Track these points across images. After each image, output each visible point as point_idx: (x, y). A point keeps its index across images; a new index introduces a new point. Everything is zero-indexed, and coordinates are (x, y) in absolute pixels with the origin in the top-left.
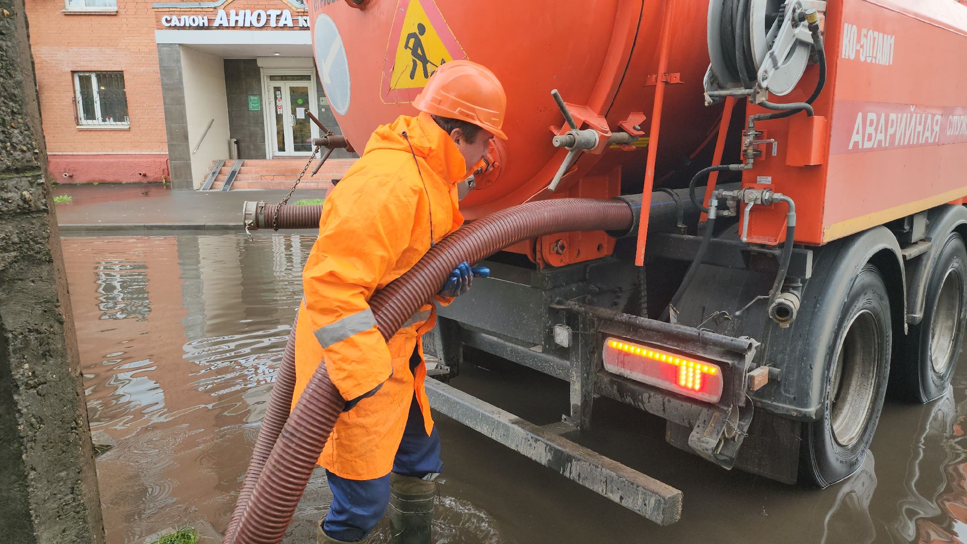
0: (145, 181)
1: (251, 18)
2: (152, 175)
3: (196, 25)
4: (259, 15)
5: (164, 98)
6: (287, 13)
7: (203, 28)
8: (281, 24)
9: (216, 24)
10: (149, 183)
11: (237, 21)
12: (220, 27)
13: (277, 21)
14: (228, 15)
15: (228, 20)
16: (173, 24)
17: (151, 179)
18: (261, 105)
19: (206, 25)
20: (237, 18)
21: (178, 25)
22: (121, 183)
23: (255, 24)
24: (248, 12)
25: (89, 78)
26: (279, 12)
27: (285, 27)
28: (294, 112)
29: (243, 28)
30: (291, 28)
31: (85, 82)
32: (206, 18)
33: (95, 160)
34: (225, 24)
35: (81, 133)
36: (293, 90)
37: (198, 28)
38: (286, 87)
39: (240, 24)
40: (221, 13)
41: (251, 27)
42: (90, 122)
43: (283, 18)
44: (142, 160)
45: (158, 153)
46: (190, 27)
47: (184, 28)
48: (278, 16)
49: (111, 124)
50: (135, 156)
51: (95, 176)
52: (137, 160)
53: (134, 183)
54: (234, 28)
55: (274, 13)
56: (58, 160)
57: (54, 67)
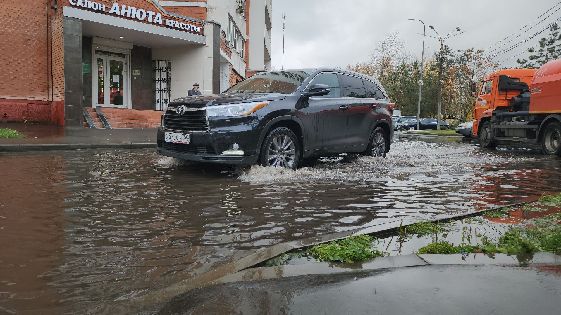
0: (5, 119)
1: (136, 13)
2: (12, 116)
3: (96, 9)
4: (141, 12)
6: (159, 15)
7: (101, 12)
8: (155, 21)
9: (111, 11)
11: (126, 13)
12: (114, 14)
13: (153, 19)
14: (121, 8)
15: (120, 11)
16: (78, 4)
17: (11, 119)
18: (91, 70)
19: (104, 10)
20: (126, 11)
21: (82, 6)
23: (138, 17)
24: (134, 9)
26: (154, 14)
27: (157, 24)
29: (130, 18)
30: (160, 25)
32: (104, 6)
34: (118, 13)
36: (112, 62)
37: (98, 11)
38: (107, 60)
39: (128, 15)
40: (116, 5)
41: (136, 19)
43: (156, 18)
45: (19, 98)
46: (91, 10)
47: (87, 9)
48: (153, 15)
54: (122, 17)
55: (151, 13)
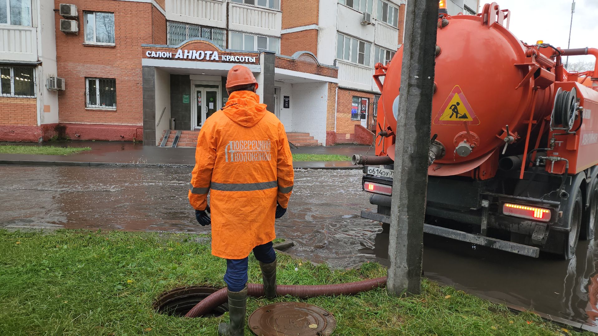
0: (123, 140)
1: (196, 55)
2: (127, 137)
3: (165, 56)
4: (201, 53)
5: (144, 95)
6: (216, 53)
7: (169, 59)
8: (212, 59)
9: (176, 57)
10: (125, 141)
11: (188, 56)
12: (179, 59)
13: (210, 57)
14: (183, 52)
15: (183, 55)
16: (152, 56)
17: (126, 139)
18: (190, 100)
19: (171, 57)
20: (188, 54)
21: (155, 56)
22: (108, 141)
23: (198, 58)
24: (195, 51)
25: (95, 82)
26: (211, 52)
27: (214, 61)
28: (208, 105)
29: (191, 60)
30: (217, 61)
31: (92, 83)
32: (171, 53)
33: (94, 127)
34: (181, 57)
35: (87, 112)
36: (208, 93)
37: (166, 58)
38: (204, 91)
39: (190, 57)
40: (180, 51)
41: (196, 60)
42: (94, 106)
43: (213, 56)
44: (122, 128)
45: (131, 125)
46: (162, 58)
47: (158, 58)
48: (210, 54)
49: (104, 107)
50: (118, 126)
51: (94, 136)
52: (119, 128)
53: (116, 141)
54: (185, 60)
55: (209, 53)
56: (72, 126)
57: (75, 74)
